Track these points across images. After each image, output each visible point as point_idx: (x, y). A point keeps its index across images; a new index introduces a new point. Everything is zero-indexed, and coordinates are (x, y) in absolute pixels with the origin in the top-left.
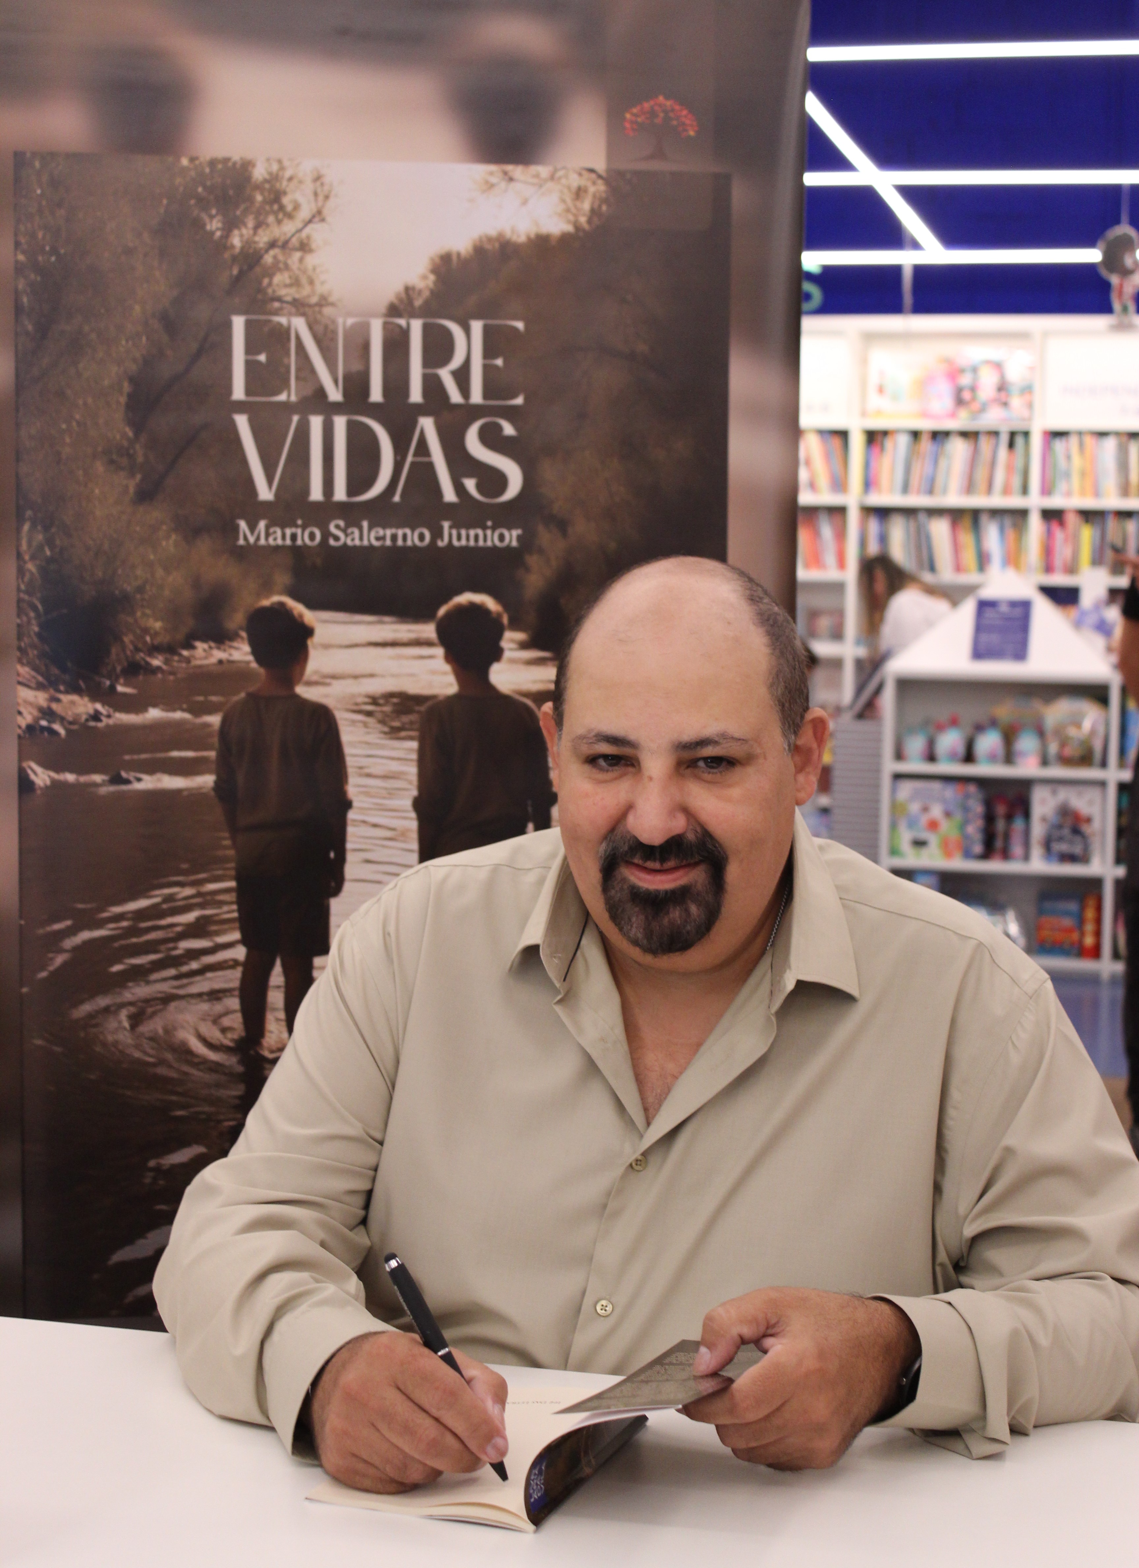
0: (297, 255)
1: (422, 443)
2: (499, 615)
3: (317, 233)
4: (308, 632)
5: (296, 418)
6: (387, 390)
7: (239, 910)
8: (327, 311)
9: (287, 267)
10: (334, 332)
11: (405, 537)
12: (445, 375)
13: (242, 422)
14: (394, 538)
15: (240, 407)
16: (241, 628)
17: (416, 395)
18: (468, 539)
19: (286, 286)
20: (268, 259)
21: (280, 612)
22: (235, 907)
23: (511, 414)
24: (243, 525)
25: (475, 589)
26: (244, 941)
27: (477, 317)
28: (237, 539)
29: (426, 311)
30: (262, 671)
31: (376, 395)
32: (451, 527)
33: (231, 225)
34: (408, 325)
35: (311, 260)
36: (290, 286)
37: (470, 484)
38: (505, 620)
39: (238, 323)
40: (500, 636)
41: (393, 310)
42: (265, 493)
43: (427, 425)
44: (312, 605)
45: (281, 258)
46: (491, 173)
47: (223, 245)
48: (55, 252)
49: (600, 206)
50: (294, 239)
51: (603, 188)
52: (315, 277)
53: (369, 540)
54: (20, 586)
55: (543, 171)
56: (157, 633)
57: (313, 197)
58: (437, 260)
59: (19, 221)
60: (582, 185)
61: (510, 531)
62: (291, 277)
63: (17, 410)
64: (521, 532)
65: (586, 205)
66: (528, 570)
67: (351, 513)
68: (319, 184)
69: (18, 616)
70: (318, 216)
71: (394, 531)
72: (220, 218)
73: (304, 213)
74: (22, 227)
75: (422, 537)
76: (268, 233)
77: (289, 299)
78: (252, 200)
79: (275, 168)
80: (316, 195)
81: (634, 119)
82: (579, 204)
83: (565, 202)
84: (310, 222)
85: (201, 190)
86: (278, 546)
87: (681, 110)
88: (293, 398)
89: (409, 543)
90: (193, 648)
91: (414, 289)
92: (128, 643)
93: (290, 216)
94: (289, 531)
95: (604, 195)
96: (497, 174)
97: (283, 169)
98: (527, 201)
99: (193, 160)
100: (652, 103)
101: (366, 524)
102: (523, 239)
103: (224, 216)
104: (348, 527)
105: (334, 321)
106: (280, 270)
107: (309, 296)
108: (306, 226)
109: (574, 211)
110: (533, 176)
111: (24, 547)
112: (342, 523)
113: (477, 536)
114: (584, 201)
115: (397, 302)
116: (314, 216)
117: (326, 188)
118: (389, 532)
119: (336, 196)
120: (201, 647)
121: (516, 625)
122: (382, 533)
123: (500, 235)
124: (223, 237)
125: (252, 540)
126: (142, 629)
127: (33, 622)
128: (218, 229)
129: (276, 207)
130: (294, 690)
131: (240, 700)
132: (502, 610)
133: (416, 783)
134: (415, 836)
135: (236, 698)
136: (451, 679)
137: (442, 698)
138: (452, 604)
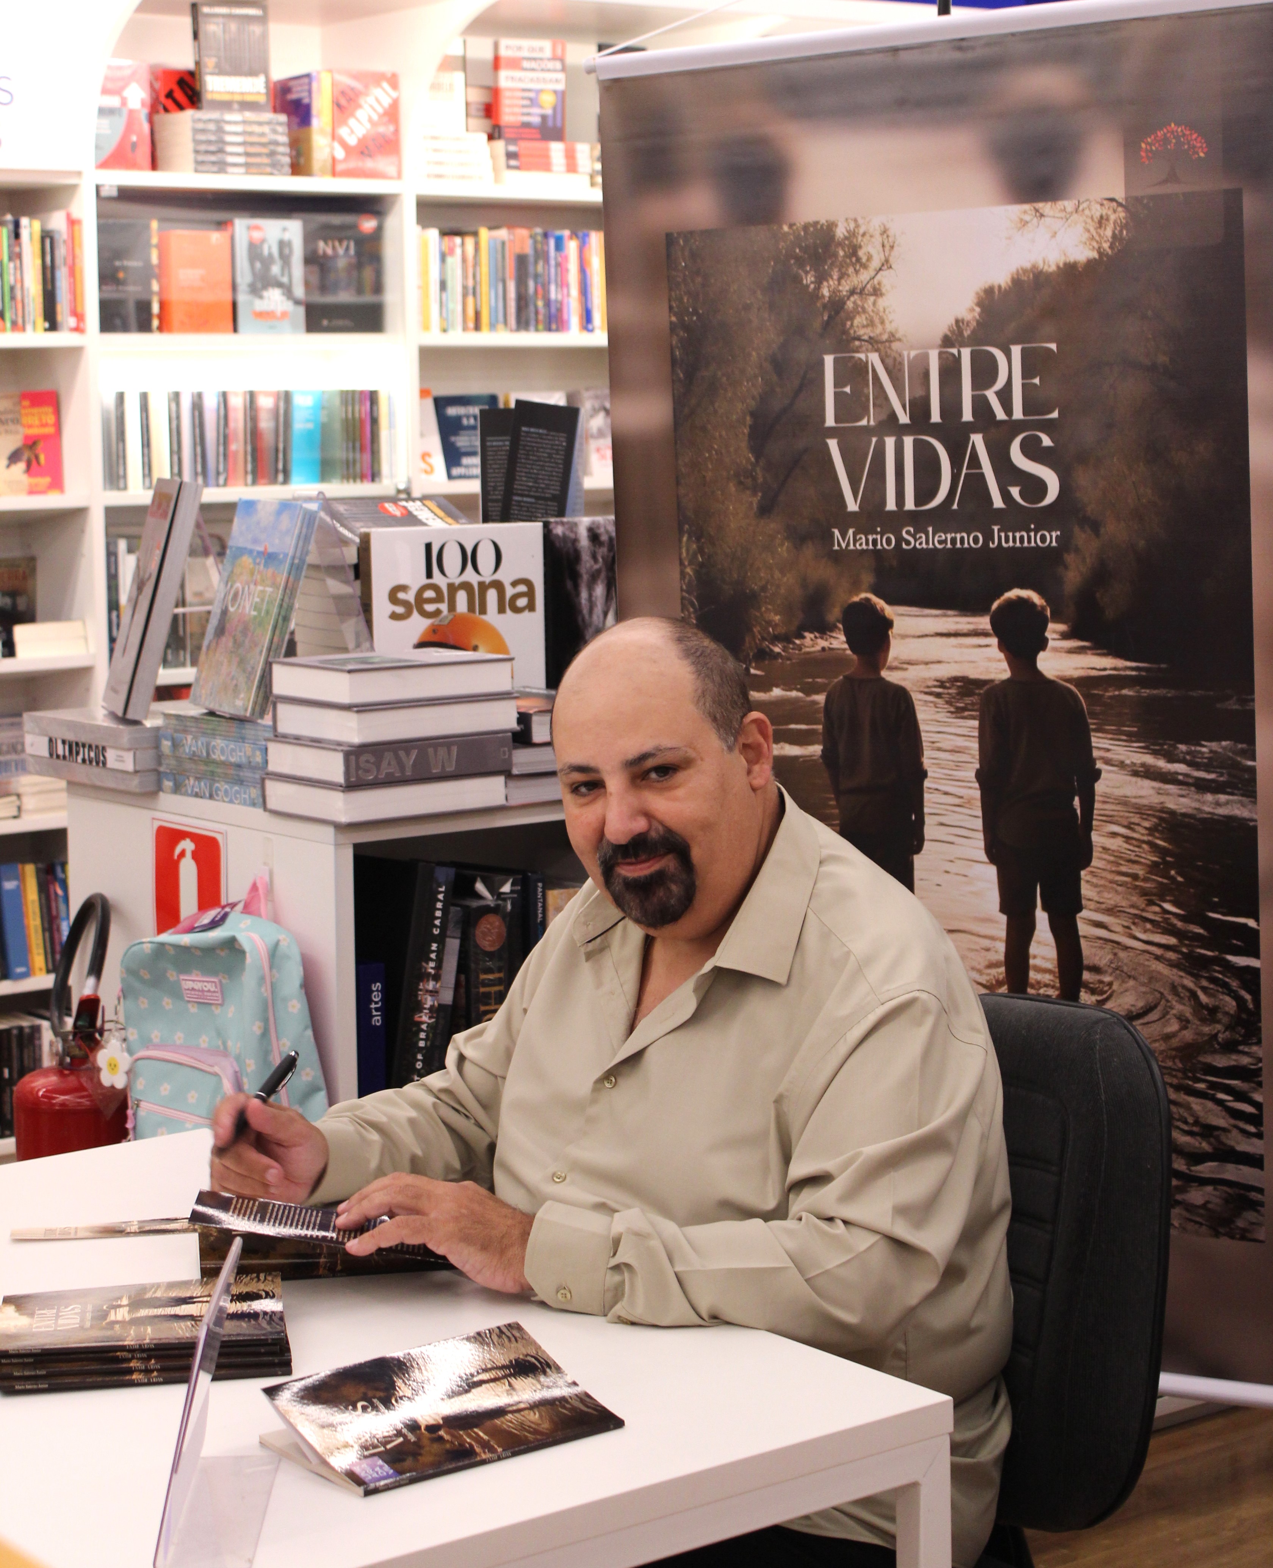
0: (872, 299)
1: (974, 457)
2: (1043, 608)
3: (886, 279)
4: (889, 624)
5: (874, 440)
6: (943, 411)
8: (895, 346)
9: (864, 311)
10: (901, 364)
11: (962, 540)
12: (991, 395)
13: (833, 444)
14: (953, 541)
15: (832, 432)
16: (839, 621)
17: (967, 415)
18: (1014, 540)
19: (864, 326)
20: (850, 305)
21: (866, 606)
23: (1048, 427)
24: (836, 532)
25: (1022, 587)
27: (1016, 342)
28: (834, 545)
29: (973, 340)
30: (855, 657)
31: (936, 417)
32: (999, 531)
33: (821, 278)
34: (959, 353)
35: (882, 303)
36: (867, 326)
37: (1015, 491)
38: (1049, 613)
39: (829, 361)
40: (1044, 627)
41: (947, 341)
42: (852, 506)
43: (977, 440)
44: (890, 602)
45: (859, 303)
46: (1025, 212)
47: (816, 295)
48: (695, 312)
49: (1121, 232)
50: (869, 286)
51: (1122, 215)
52: (885, 317)
53: (933, 543)
54: (681, 587)
55: (1068, 205)
56: (776, 625)
57: (881, 249)
58: (982, 294)
59: (671, 289)
60: (1104, 214)
61: (1049, 532)
62: (866, 318)
63: (676, 443)
64: (1059, 533)
65: (1109, 233)
66: (1066, 567)
67: (919, 520)
68: (885, 236)
69: (682, 611)
70: (886, 264)
71: (953, 535)
72: (813, 273)
73: (875, 263)
74: (673, 294)
75: (976, 540)
76: (848, 282)
77: (866, 337)
78: (835, 255)
79: (852, 226)
80: (883, 246)
81: (1148, 147)
82: (1101, 232)
83: (1089, 231)
84: (880, 269)
85: (797, 250)
86: (863, 550)
87: (1191, 134)
88: (872, 423)
89: (966, 545)
90: (804, 637)
91: (963, 321)
92: (757, 634)
93: (865, 266)
94: (870, 538)
95: (1124, 221)
96: (1029, 212)
97: (857, 226)
98: (1056, 233)
99: (791, 226)
100: (1165, 130)
101: (930, 529)
102: (1053, 268)
103: (815, 271)
104: (916, 532)
105: (900, 355)
106: (858, 313)
107: (881, 334)
108: (876, 274)
109: (1097, 238)
110: (1061, 211)
111: (684, 554)
112: (912, 530)
113: (1022, 538)
114: (1105, 229)
115: (949, 333)
116: (883, 265)
117: (891, 239)
118: (949, 536)
119: (898, 246)
120: (809, 636)
121: (1057, 617)
122: (943, 537)
123: (1034, 267)
124: (815, 289)
125: (844, 545)
126: (766, 622)
127: (692, 616)
128: (812, 282)
129: (853, 259)
130: (879, 674)
131: (838, 682)
132: (1045, 604)
133: (978, 757)
134: (979, 804)
135: (836, 680)
136: (1005, 665)
137: (997, 682)
138: (1002, 598)
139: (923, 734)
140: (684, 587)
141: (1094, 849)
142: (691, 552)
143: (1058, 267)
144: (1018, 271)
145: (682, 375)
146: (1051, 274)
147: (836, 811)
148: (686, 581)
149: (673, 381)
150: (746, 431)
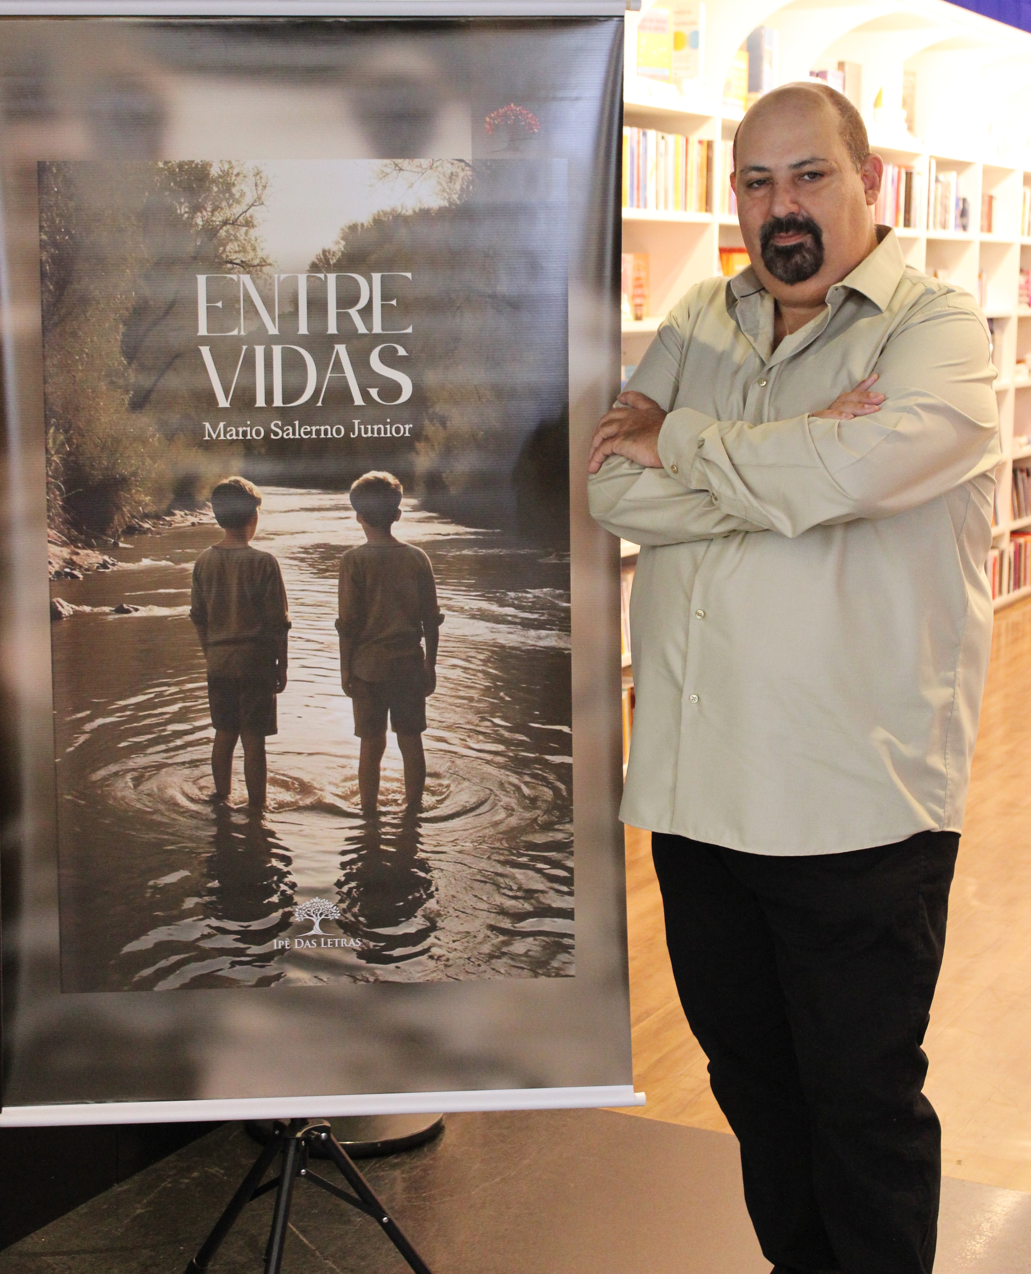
0: (244, 229)
1: (338, 364)
2: (397, 487)
3: (257, 213)
4: (257, 501)
5: (245, 348)
6: (310, 325)
7: (210, 702)
8: (266, 269)
9: (236, 239)
10: (272, 284)
11: (326, 431)
12: (353, 312)
13: (205, 352)
14: (318, 432)
15: (204, 340)
16: (208, 501)
17: (332, 329)
18: (373, 432)
19: (236, 252)
20: (222, 233)
21: (236, 488)
22: (207, 700)
23: (404, 340)
24: (207, 425)
26: (215, 725)
27: (377, 270)
28: (204, 436)
29: (338, 268)
30: (224, 530)
31: (303, 329)
32: (359, 424)
33: (195, 209)
34: (326, 277)
35: (253, 233)
36: (239, 252)
37: (374, 392)
38: (402, 490)
39: (201, 281)
40: (398, 503)
41: (315, 267)
42: (223, 403)
43: (341, 349)
45: (232, 232)
46: (386, 166)
47: (189, 224)
48: (68, 232)
49: (468, 186)
50: (241, 218)
51: (469, 173)
52: (256, 245)
53: (300, 435)
54: (47, 473)
55: (425, 162)
56: (146, 505)
57: (254, 188)
58: (347, 230)
59: (41, 211)
60: (454, 171)
61: (403, 425)
62: (239, 245)
63: (44, 346)
64: (411, 426)
65: (458, 186)
66: (417, 453)
67: (286, 415)
68: (258, 177)
69: (48, 494)
70: (258, 201)
71: (318, 427)
72: (187, 204)
73: (249, 199)
74: (44, 215)
75: (338, 432)
76: (221, 214)
77: (238, 261)
78: (209, 190)
79: (226, 167)
80: (256, 185)
81: (492, 121)
82: (451, 185)
83: (441, 184)
84: (253, 205)
85: (172, 184)
86: (233, 440)
87: (528, 114)
88: (242, 333)
89: (329, 436)
90: (174, 515)
91: (329, 251)
92: (126, 512)
93: (238, 202)
94: (241, 430)
95: (471, 178)
96: (390, 166)
97: (232, 167)
98: (413, 184)
99: (166, 163)
100: (506, 109)
101: (297, 423)
102: (410, 212)
103: (189, 202)
104: (283, 425)
105: (271, 277)
106: (231, 240)
107: (252, 259)
108: (249, 209)
109: (448, 191)
110: (417, 166)
111: (51, 445)
112: (280, 423)
113: (379, 430)
114: (455, 183)
115: (316, 261)
116: (255, 201)
117: (263, 181)
118: (314, 428)
119: (271, 186)
120: (179, 514)
122: (309, 430)
123: (393, 210)
124: (188, 218)
125: (214, 436)
126: (135, 502)
127: (58, 498)
128: (186, 212)
129: (227, 195)
130: (246, 544)
131: (206, 552)
132: (398, 483)
133: (337, 609)
134: (338, 647)
135: (205, 550)
136: (363, 533)
137: (355, 547)
138: (361, 479)
139: (287, 592)
140: (50, 473)
141: (437, 679)
142: (58, 442)
143: (414, 211)
144: (379, 212)
145: (51, 287)
146: (408, 216)
147: (204, 661)
148: (52, 468)
149: (42, 292)
150: (119, 338)
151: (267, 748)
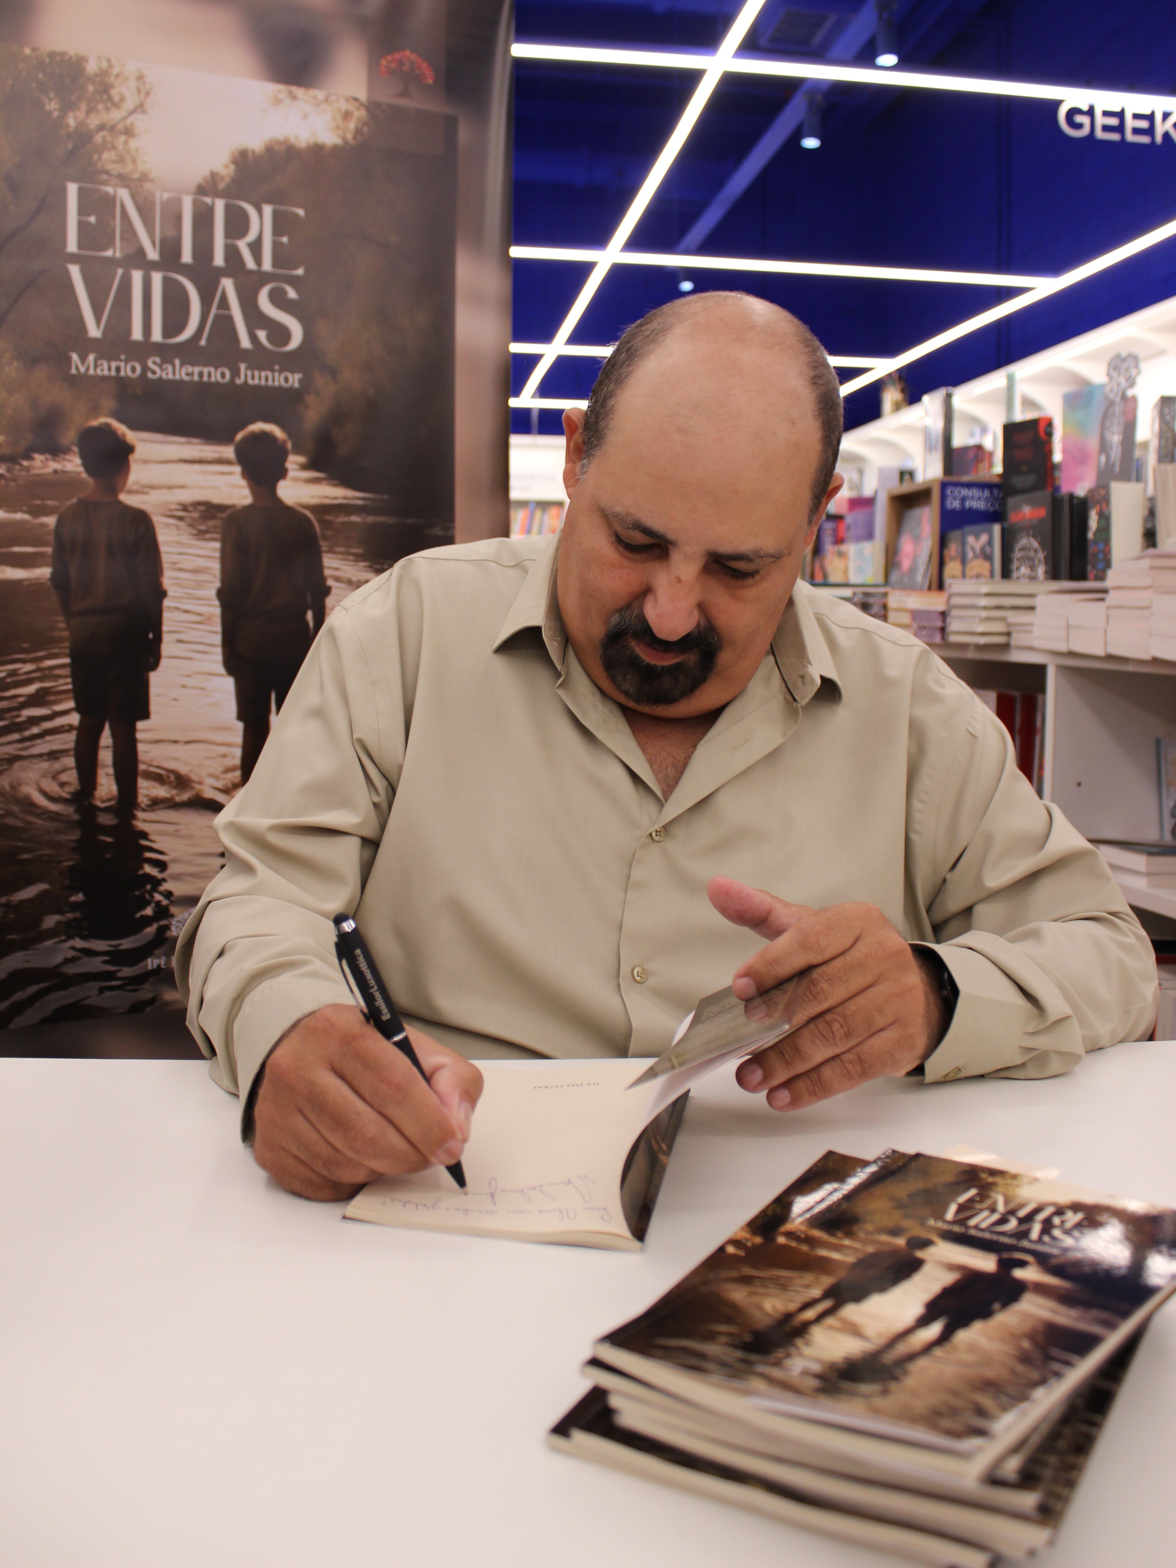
0: (122, 138)
1: (224, 298)
2: (284, 442)
3: (139, 122)
4: (130, 449)
5: (120, 272)
6: (195, 254)
7: (73, 683)
8: (148, 186)
9: (114, 148)
10: (153, 204)
11: (209, 374)
12: (243, 246)
13: (75, 271)
14: (201, 374)
15: (74, 258)
16: (73, 444)
17: (219, 260)
18: (260, 379)
19: (113, 162)
20: (98, 138)
21: (106, 432)
22: (69, 680)
23: (294, 281)
24: (75, 357)
25: (266, 420)
26: (78, 709)
27: (268, 202)
28: (70, 369)
29: (226, 194)
30: (90, 480)
31: (187, 257)
32: (247, 369)
33: (67, 107)
34: (213, 203)
35: (134, 143)
36: (117, 162)
37: (262, 335)
38: (289, 446)
39: (72, 189)
40: (284, 459)
41: (201, 190)
42: (94, 331)
43: (228, 285)
44: (133, 427)
45: (109, 139)
46: (280, 91)
47: (60, 123)
49: (363, 128)
50: (120, 125)
51: (365, 114)
52: (137, 157)
53: (180, 375)
55: (320, 94)
57: (136, 93)
58: (237, 154)
60: (349, 109)
61: (293, 374)
62: (117, 155)
64: (301, 377)
65: (352, 125)
66: (307, 407)
67: (165, 352)
68: (141, 82)
70: (140, 108)
71: (201, 369)
72: (58, 101)
73: (129, 105)
75: (223, 375)
76: (98, 117)
77: (115, 173)
78: (85, 89)
79: (105, 65)
80: (139, 91)
81: (387, 64)
82: (347, 124)
83: (337, 120)
84: (134, 112)
85: (41, 75)
86: (104, 376)
87: (423, 63)
88: (118, 255)
89: (214, 379)
90: (32, 459)
91: (218, 175)
93: (117, 106)
94: (114, 364)
95: (366, 120)
96: (284, 92)
97: (111, 66)
98: (307, 116)
99: (34, 50)
100: (402, 54)
101: (177, 361)
102: (303, 144)
103: (61, 100)
104: (163, 363)
105: (153, 195)
106: (108, 148)
107: (132, 172)
108: (129, 116)
109: (343, 128)
110: (313, 98)
112: (158, 360)
113: (267, 377)
114: (350, 122)
115: (204, 183)
116: (137, 109)
117: (147, 86)
118: (196, 370)
119: (155, 94)
120: (39, 458)
121: (297, 450)
122: (191, 370)
123: (287, 140)
124: (59, 117)
125: (83, 370)
128: (56, 110)
129: (105, 97)
130: (117, 497)
131: (71, 505)
132: (286, 437)
133: (219, 577)
135: (69, 503)
136: (248, 492)
137: (240, 507)
138: (246, 431)
143: (309, 145)
144: (271, 141)
146: (302, 150)
147: (66, 634)
151: (139, 736)
